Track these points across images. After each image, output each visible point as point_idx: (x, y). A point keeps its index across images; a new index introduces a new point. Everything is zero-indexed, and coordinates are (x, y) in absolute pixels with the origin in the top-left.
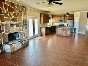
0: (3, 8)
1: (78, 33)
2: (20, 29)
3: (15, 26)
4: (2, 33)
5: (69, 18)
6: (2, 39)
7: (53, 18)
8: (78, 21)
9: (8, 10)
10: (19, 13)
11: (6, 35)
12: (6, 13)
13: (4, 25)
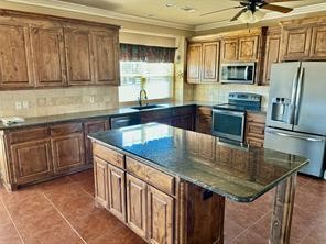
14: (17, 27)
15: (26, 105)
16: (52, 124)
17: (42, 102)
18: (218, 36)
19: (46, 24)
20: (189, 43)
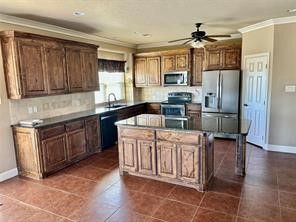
1: (266, 147)
5: (214, 61)
7: (138, 65)
8: (264, 74)
14: (36, 47)
15: (35, 110)
16: (66, 122)
17: (46, 106)
18: (159, 53)
19: (55, 45)
20: (135, 58)
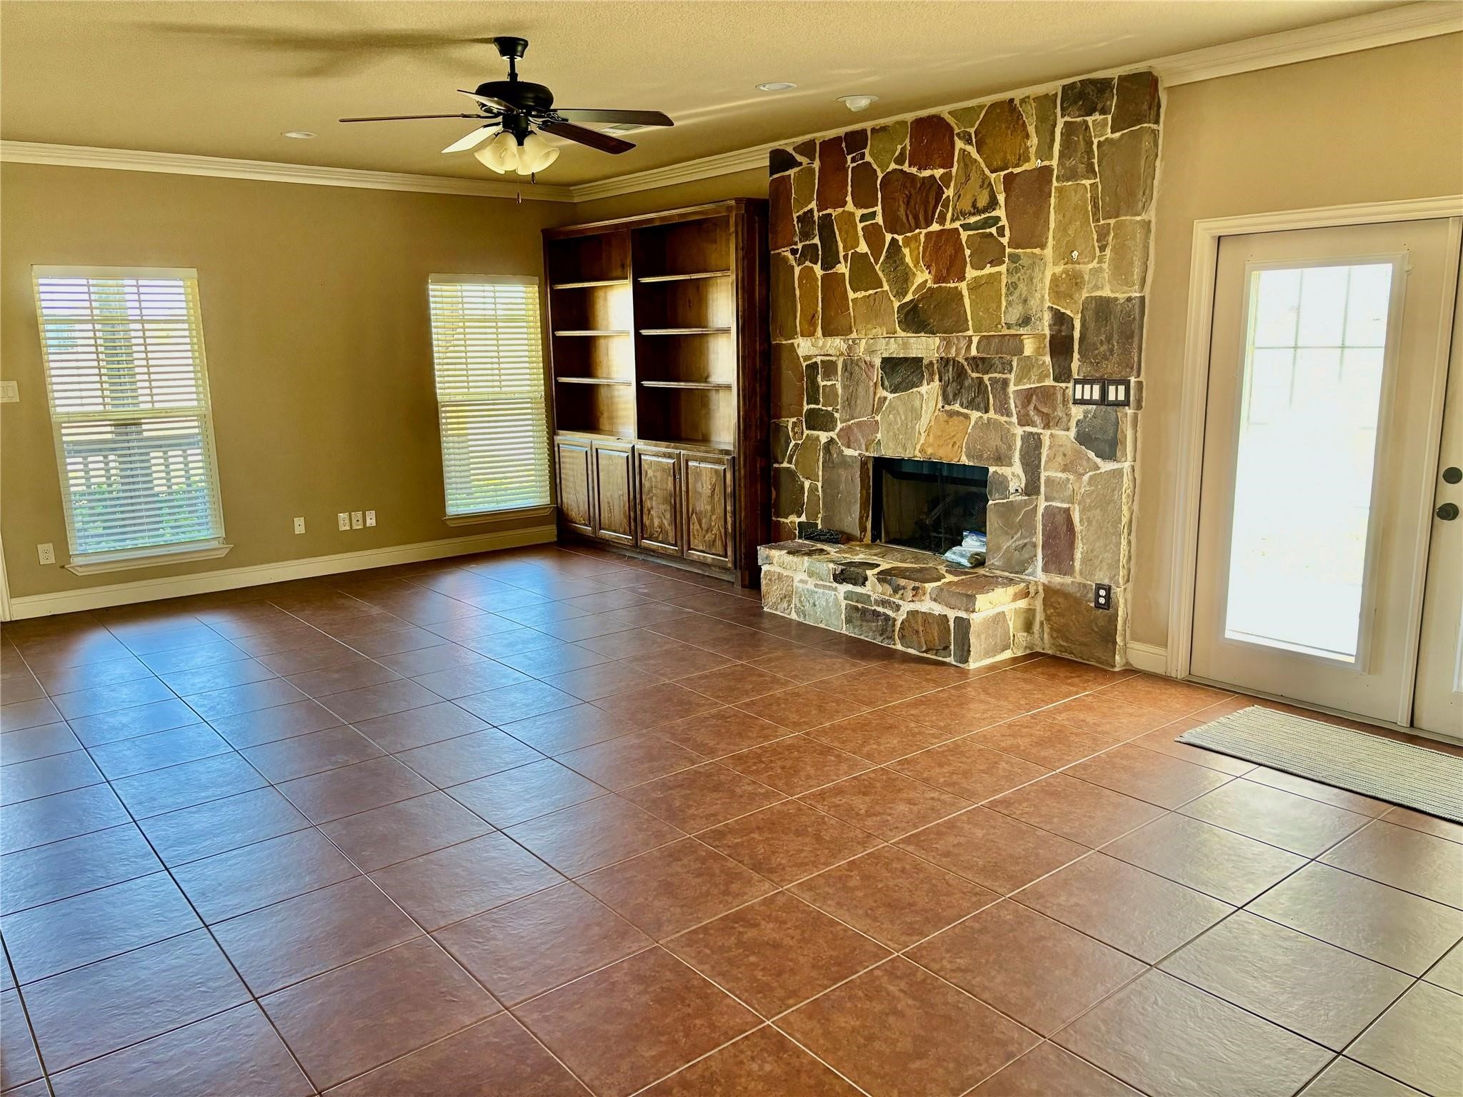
0: (850, 206)
2: (994, 441)
3: (929, 390)
4: (824, 437)
6: (820, 485)
9: (879, 219)
10: (1000, 212)
11: (845, 462)
12: (863, 248)
13: (834, 364)
